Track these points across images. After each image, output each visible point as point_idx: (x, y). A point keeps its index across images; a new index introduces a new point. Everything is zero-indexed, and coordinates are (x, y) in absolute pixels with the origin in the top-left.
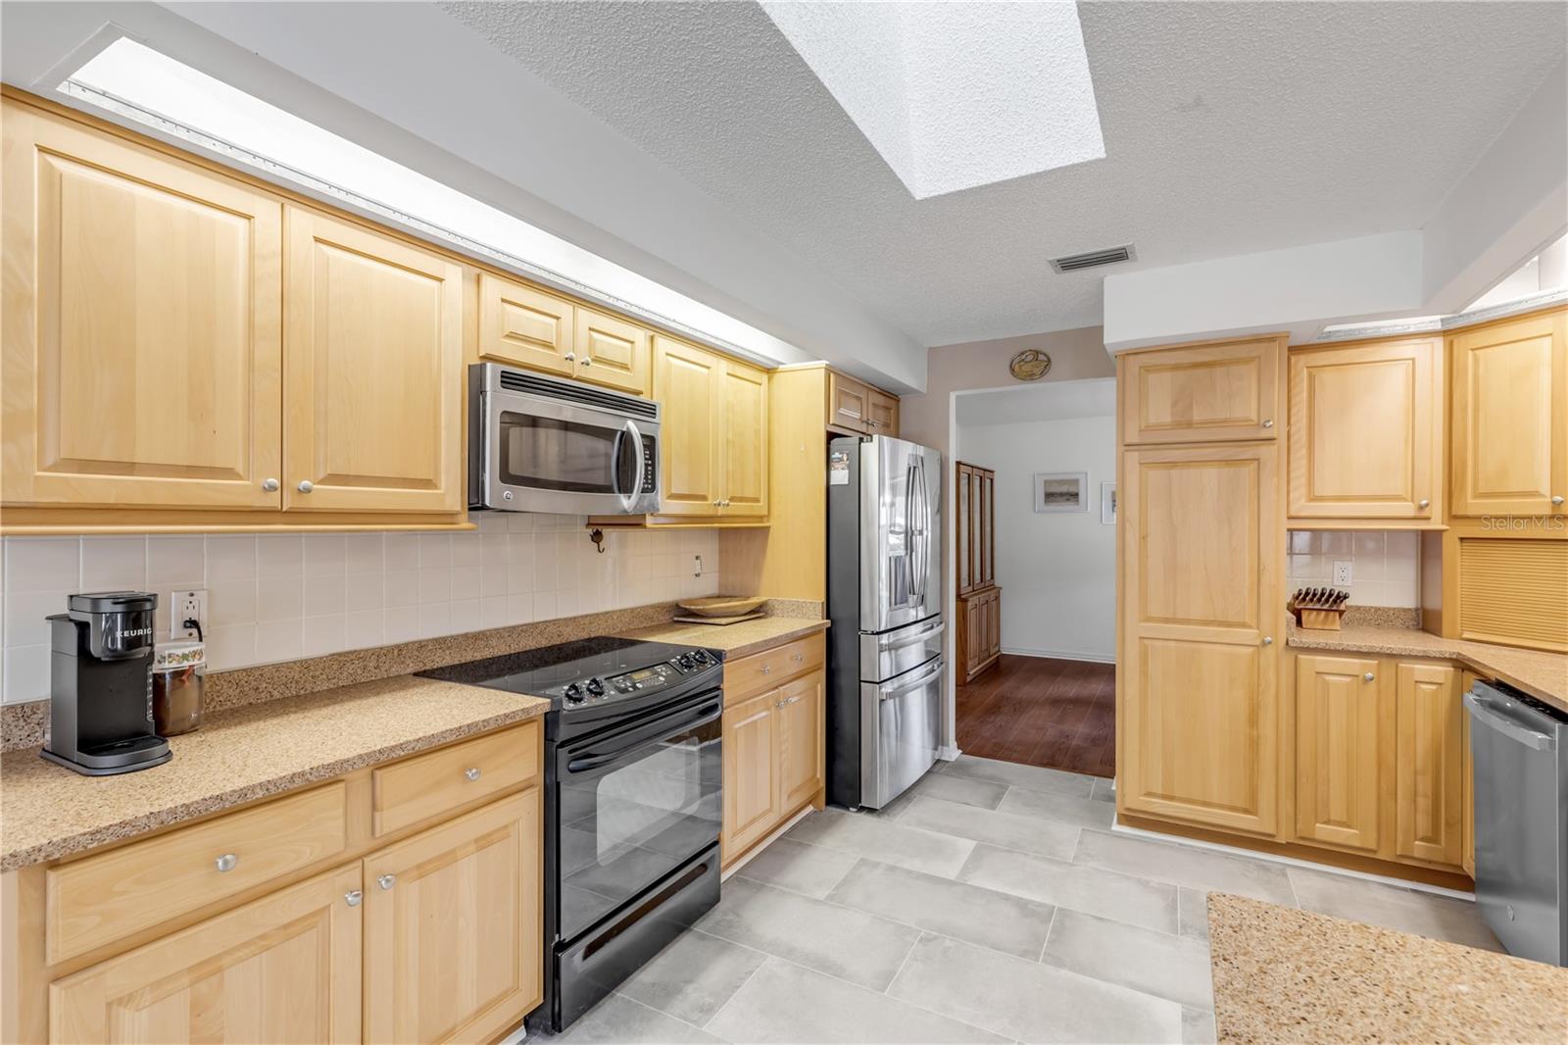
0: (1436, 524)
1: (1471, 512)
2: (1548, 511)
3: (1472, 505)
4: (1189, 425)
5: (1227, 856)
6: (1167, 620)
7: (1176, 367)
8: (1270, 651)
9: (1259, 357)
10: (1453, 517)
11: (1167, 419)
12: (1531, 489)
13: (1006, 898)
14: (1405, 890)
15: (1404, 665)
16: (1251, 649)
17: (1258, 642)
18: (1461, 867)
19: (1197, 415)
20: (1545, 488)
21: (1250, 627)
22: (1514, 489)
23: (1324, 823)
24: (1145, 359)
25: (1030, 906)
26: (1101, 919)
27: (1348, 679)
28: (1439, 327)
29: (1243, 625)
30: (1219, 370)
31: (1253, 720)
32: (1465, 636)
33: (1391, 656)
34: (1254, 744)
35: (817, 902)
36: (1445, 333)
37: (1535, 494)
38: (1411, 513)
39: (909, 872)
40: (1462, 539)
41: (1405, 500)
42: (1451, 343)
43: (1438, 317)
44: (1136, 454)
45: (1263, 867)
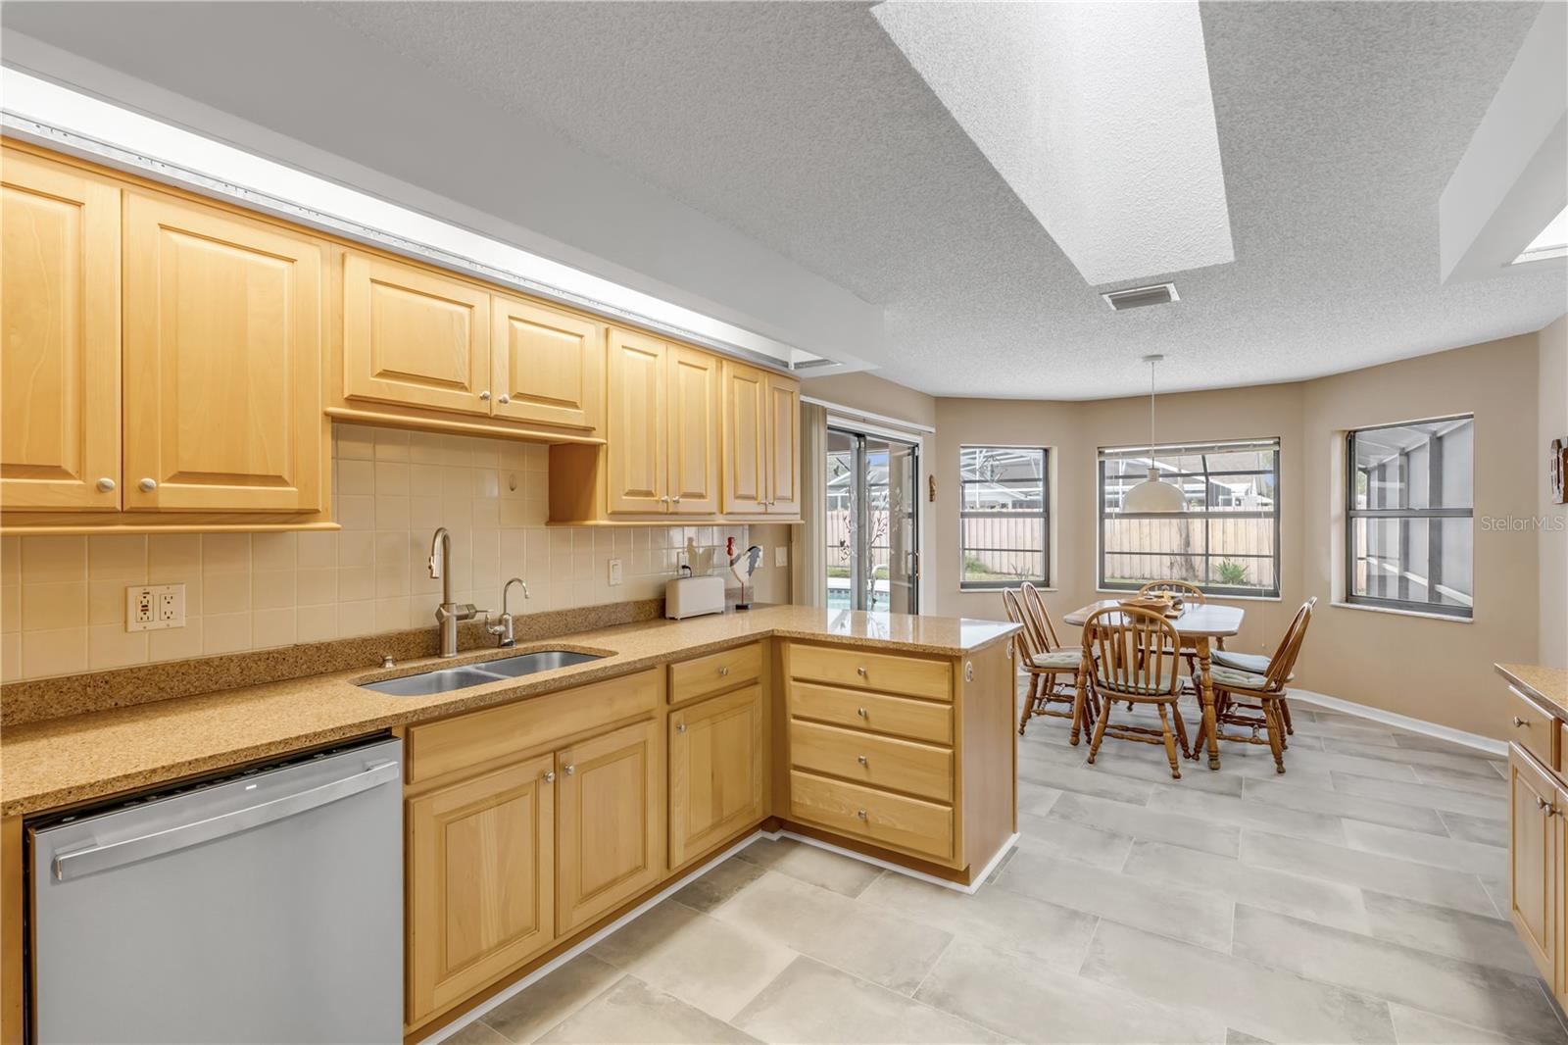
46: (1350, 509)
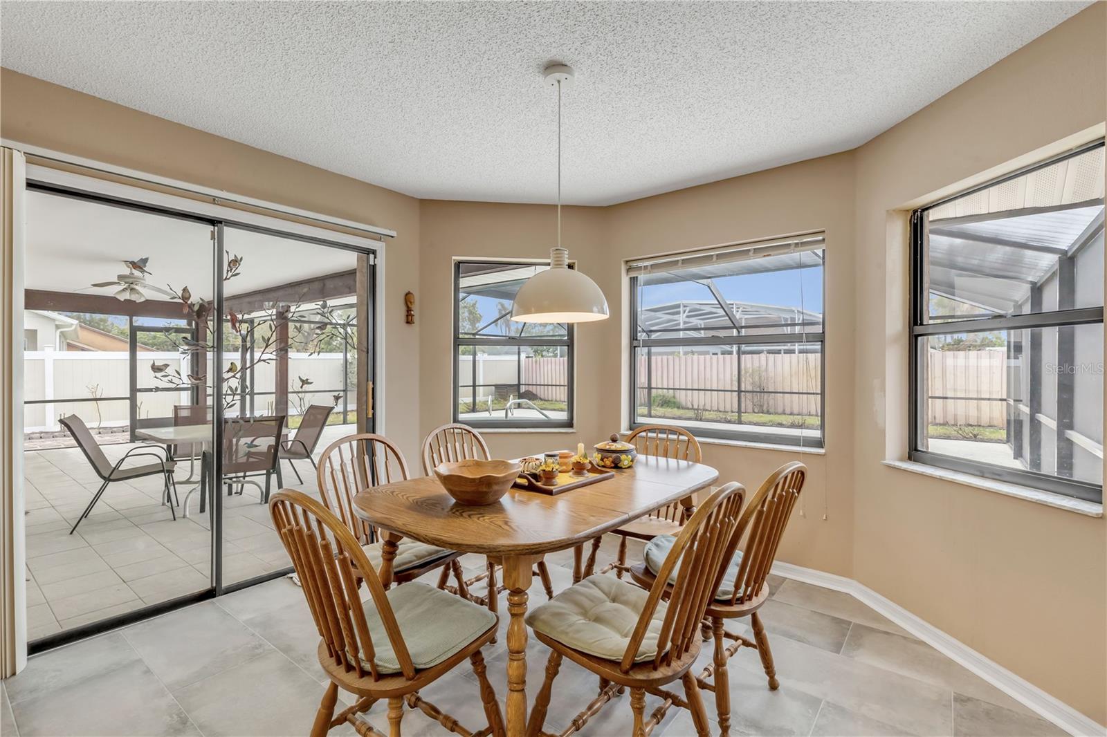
46: (915, 323)
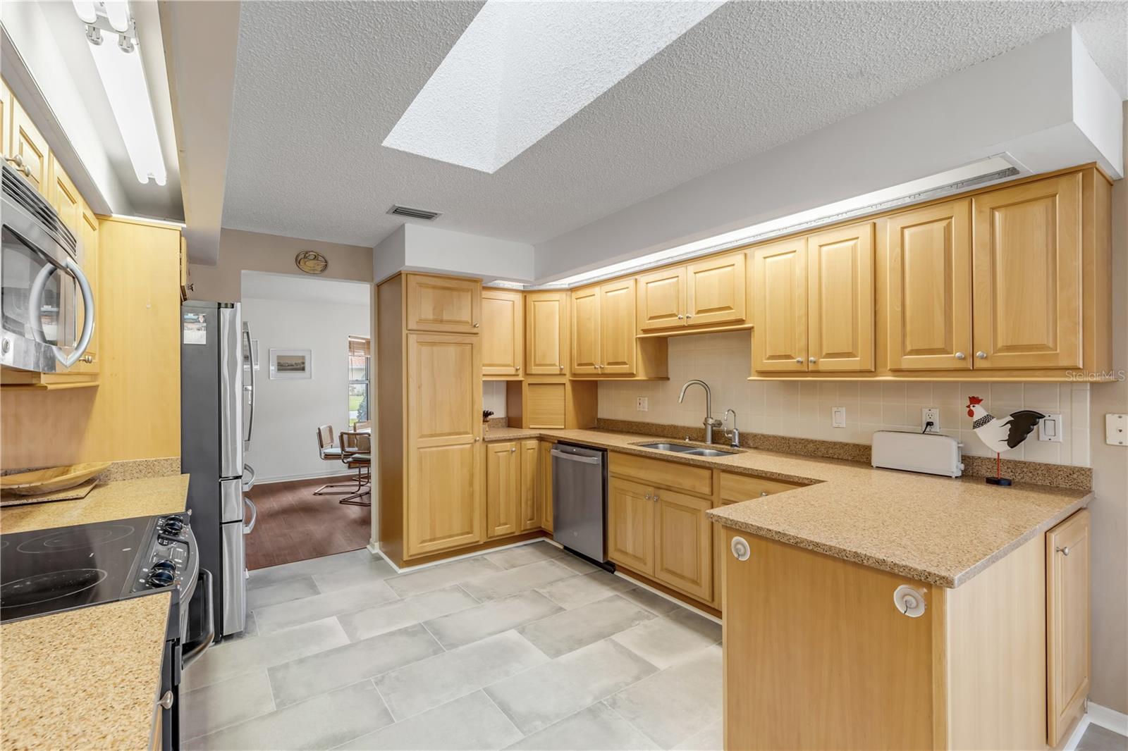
0: (520, 378)
1: (533, 372)
2: (558, 372)
3: (534, 370)
4: (441, 321)
5: (458, 561)
6: (432, 436)
7: (434, 287)
8: (478, 444)
9: (472, 290)
10: (526, 374)
11: (431, 317)
12: (553, 363)
13: (392, 634)
14: (522, 546)
15: (524, 442)
16: (469, 446)
17: (472, 441)
18: (541, 527)
19: (445, 317)
20: (558, 364)
21: (469, 434)
22: (549, 363)
23: (499, 526)
24: (419, 279)
25: (410, 630)
26: (446, 616)
27: (505, 453)
28: (522, 288)
29: (466, 433)
30: (455, 293)
31: (471, 484)
32: (531, 426)
33: (519, 439)
34: (472, 495)
35: (272, 714)
36: (523, 292)
37: (554, 365)
38: (513, 372)
39: (317, 656)
40: (529, 384)
41: (511, 366)
42: (525, 297)
43: (523, 284)
44: (415, 336)
45: (476, 560)
